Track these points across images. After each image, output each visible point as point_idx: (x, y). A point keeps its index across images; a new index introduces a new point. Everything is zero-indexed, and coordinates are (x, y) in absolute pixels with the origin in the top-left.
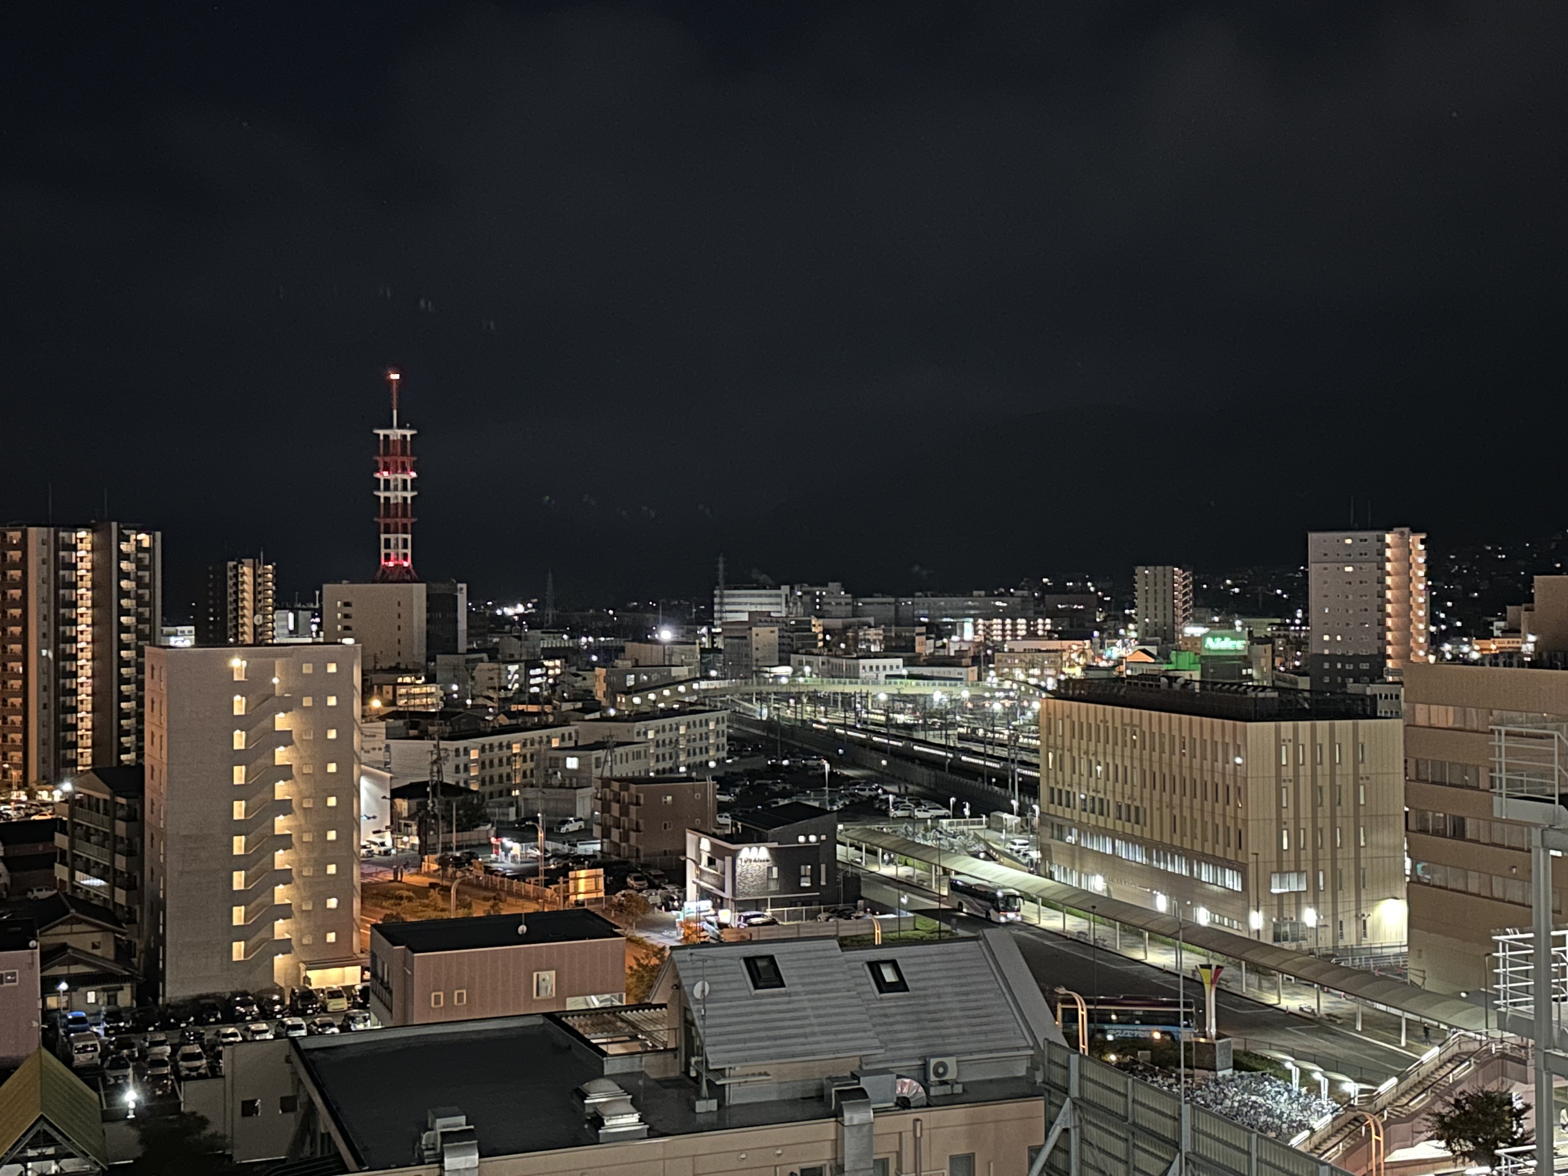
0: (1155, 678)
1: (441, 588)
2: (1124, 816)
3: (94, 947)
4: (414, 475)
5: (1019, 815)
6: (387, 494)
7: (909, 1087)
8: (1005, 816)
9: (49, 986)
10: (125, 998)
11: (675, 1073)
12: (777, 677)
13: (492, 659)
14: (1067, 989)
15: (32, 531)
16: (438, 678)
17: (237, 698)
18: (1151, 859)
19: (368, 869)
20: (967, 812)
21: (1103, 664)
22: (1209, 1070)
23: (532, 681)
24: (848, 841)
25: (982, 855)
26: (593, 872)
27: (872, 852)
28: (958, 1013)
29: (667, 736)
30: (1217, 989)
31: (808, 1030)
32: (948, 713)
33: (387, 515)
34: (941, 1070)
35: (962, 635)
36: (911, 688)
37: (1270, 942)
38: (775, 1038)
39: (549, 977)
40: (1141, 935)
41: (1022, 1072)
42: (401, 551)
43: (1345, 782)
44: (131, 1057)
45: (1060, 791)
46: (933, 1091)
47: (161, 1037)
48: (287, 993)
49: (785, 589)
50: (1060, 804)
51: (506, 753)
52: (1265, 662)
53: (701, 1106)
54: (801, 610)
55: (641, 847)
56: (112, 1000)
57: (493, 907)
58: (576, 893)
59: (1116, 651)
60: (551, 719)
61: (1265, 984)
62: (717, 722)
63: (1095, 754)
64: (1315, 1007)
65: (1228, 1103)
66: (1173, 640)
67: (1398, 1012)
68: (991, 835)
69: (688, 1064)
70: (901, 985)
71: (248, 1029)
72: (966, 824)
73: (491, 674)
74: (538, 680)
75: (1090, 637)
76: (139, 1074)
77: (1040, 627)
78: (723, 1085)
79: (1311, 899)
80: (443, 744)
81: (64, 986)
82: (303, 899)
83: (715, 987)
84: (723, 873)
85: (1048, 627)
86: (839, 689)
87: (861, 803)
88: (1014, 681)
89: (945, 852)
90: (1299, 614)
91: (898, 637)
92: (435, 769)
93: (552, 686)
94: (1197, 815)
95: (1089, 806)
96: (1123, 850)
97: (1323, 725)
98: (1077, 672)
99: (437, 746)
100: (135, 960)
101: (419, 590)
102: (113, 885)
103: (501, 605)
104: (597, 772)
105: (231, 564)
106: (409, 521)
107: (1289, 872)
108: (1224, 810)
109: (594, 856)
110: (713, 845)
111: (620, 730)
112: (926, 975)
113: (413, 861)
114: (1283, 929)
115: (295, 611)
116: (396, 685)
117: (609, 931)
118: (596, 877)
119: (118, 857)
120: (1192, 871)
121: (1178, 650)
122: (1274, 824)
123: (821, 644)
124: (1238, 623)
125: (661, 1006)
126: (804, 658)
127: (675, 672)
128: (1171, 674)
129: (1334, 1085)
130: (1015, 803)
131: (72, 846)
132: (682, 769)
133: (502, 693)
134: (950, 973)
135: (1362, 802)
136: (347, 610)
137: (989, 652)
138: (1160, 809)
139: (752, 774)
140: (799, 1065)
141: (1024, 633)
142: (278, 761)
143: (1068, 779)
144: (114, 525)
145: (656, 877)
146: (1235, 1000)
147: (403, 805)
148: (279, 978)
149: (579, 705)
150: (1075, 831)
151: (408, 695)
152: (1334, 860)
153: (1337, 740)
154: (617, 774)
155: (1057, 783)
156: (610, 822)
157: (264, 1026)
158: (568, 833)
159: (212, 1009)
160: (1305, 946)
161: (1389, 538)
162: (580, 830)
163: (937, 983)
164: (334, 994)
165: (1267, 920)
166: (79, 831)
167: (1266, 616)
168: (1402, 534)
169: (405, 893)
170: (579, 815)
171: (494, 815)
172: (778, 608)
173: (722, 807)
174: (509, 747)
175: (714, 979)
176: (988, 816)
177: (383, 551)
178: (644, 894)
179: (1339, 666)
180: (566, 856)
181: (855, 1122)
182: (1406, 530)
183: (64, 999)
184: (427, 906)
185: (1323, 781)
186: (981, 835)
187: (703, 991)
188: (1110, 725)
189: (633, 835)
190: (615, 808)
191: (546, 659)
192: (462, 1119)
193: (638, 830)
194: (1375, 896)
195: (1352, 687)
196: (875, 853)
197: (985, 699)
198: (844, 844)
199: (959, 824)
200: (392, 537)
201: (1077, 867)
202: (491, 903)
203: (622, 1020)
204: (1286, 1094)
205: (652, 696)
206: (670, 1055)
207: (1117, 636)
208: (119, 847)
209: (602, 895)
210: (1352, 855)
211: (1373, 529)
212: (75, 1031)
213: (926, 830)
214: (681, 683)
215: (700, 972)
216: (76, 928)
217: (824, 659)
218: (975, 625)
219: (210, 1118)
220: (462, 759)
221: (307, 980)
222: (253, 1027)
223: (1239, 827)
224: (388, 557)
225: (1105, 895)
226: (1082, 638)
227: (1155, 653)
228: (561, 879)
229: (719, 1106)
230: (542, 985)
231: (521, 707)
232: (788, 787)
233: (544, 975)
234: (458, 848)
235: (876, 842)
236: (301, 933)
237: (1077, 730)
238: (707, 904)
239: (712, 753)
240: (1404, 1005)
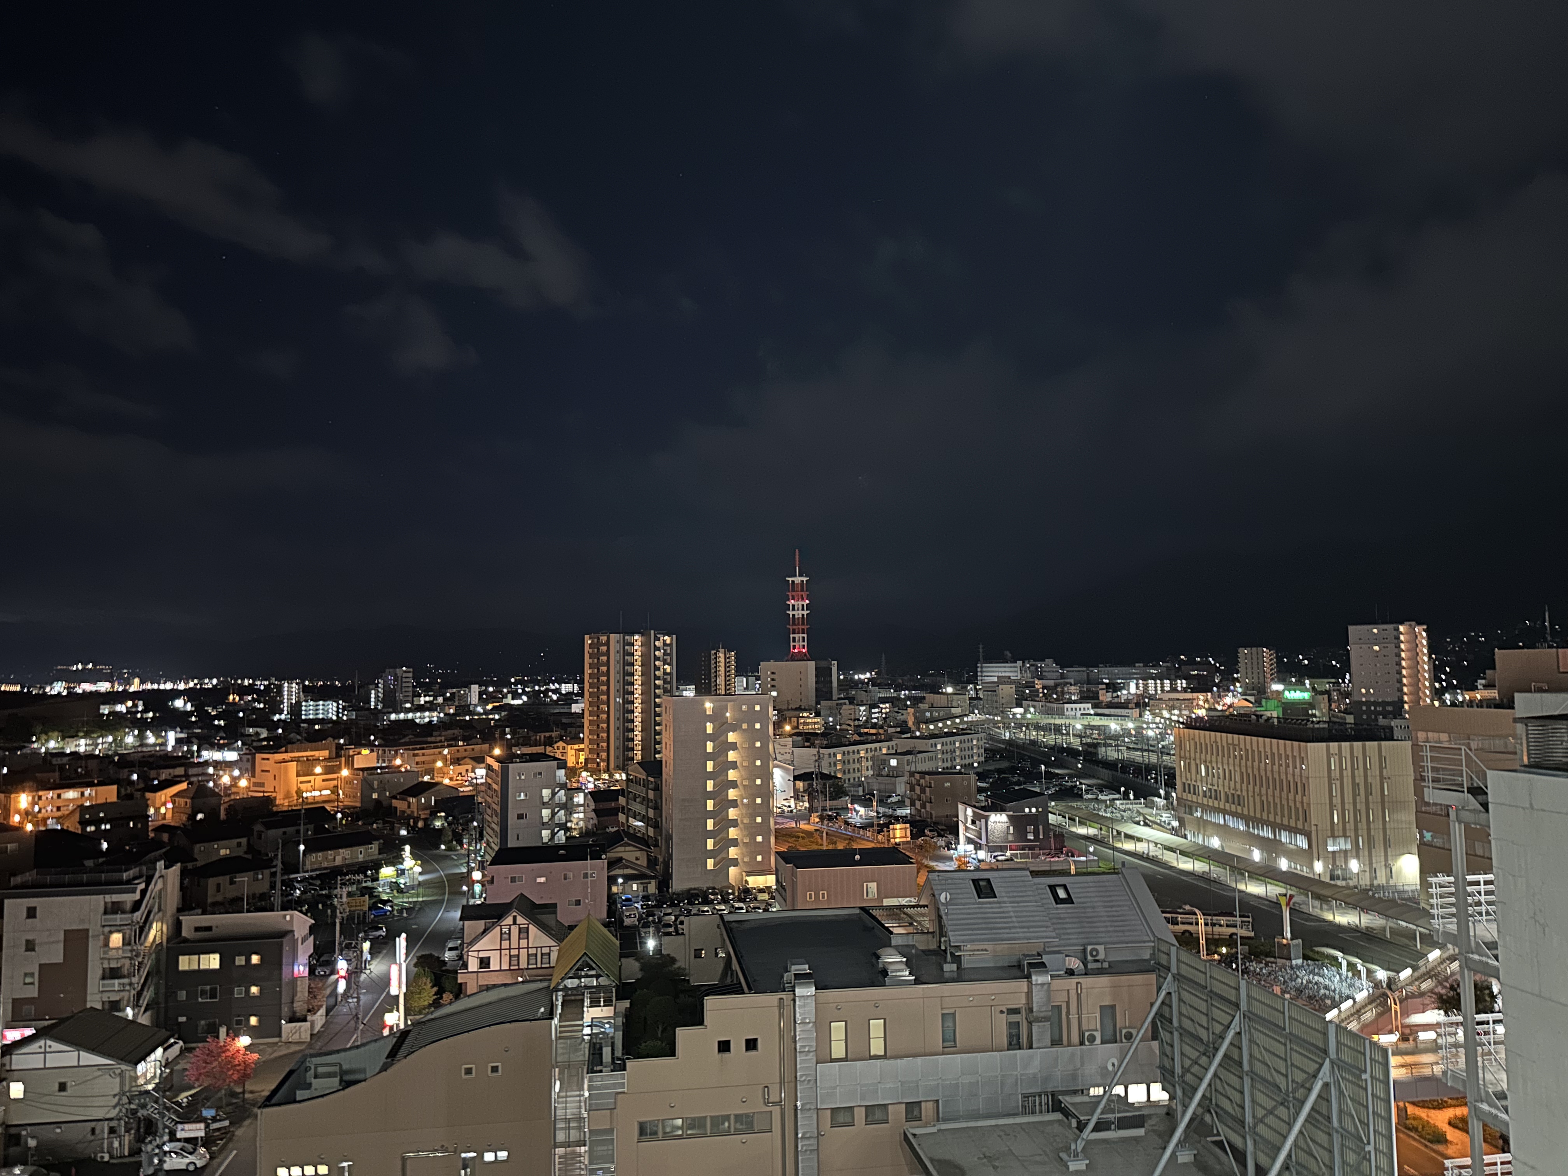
0: (1247, 715)
1: (823, 664)
2: (1230, 800)
3: (637, 859)
4: (807, 602)
5: (1165, 799)
6: (794, 613)
7: (1074, 963)
8: (1156, 799)
9: (612, 880)
10: (652, 888)
11: (933, 946)
12: (1014, 714)
13: (851, 703)
14: (1191, 906)
15: (612, 636)
16: (822, 714)
17: (708, 724)
18: (1249, 827)
19: (780, 820)
20: (1132, 797)
21: (1220, 708)
22: (1287, 959)
23: (873, 716)
24: (1057, 812)
25: (1142, 823)
26: (903, 826)
27: (1072, 819)
28: (1106, 919)
29: (949, 747)
30: (1291, 909)
31: (1011, 925)
32: (1121, 736)
33: (794, 624)
34: (1094, 953)
35: (1128, 690)
36: (1097, 721)
37: (1327, 880)
38: (991, 929)
39: (873, 886)
40: (1243, 875)
41: (1147, 957)
42: (802, 644)
43: (1375, 782)
44: (654, 922)
45: (1189, 785)
46: (1090, 966)
47: (669, 911)
48: (736, 888)
49: (1020, 663)
50: (1190, 792)
51: (856, 756)
52: (1324, 706)
53: (947, 967)
54: (1029, 675)
55: (933, 812)
56: (645, 889)
57: (848, 844)
58: (895, 838)
59: (1228, 700)
60: (883, 737)
61: (1325, 906)
62: (978, 740)
63: (1211, 762)
64: (1357, 922)
65: (1299, 980)
66: (1265, 693)
67: (1415, 927)
68: (1147, 811)
69: (940, 942)
70: (1069, 900)
71: (715, 908)
72: (1132, 804)
73: (850, 712)
74: (877, 715)
75: (1211, 691)
76: (658, 930)
77: (1179, 685)
78: (960, 956)
79: (1354, 853)
80: (822, 751)
81: (620, 881)
82: (744, 836)
83: (953, 896)
84: (980, 829)
85: (1184, 685)
86: (1052, 721)
87: (1066, 789)
88: (1162, 717)
89: (1117, 820)
90: (1348, 676)
91: (1088, 690)
92: (817, 764)
93: (884, 719)
94: (1277, 800)
95: (1208, 794)
96: (1232, 822)
97: (1358, 745)
98: (1202, 713)
99: (818, 752)
100: (658, 867)
101: (812, 664)
102: (648, 825)
103: (858, 673)
104: (907, 768)
105: (713, 652)
106: (806, 627)
107: (1339, 837)
108: (1295, 797)
109: (906, 817)
110: (974, 812)
111: (921, 745)
112: (1084, 895)
113: (805, 816)
114: (1336, 873)
115: (747, 677)
116: (798, 717)
117: (906, 860)
118: (906, 828)
119: (650, 810)
120: (1275, 836)
121: (1267, 698)
122: (1328, 807)
123: (1041, 695)
124: (1307, 682)
125: (924, 906)
126: (1031, 703)
127: (953, 710)
128: (1258, 713)
129: (1369, 972)
130: (1162, 792)
131: (627, 803)
132: (958, 767)
133: (856, 723)
134: (1101, 894)
135: (1386, 793)
136: (773, 676)
137: (1147, 700)
138: (1254, 797)
139: (1000, 771)
140: (1006, 946)
141: (1169, 689)
142: (730, 759)
143: (1194, 778)
144: (652, 632)
145: (942, 830)
146: (1306, 916)
147: (800, 784)
148: (732, 879)
149: (899, 729)
150: (1199, 809)
151: (805, 724)
152: (1369, 829)
153: (1368, 754)
154: (919, 769)
155: (1187, 780)
156: (915, 797)
157: (723, 907)
158: (892, 803)
159: (696, 896)
160: (1351, 883)
161: (1402, 628)
162: (899, 801)
163: (1093, 899)
164: (761, 891)
165: (1325, 866)
166: (631, 796)
167: (1326, 677)
168: (1410, 625)
169: (801, 835)
170: (898, 793)
171: (850, 791)
172: (1015, 674)
173: (980, 790)
174: (858, 752)
175: (952, 891)
176: (1145, 799)
177: (792, 644)
178: (935, 840)
179: (1373, 708)
180: (890, 816)
181: (1039, 982)
182: (1413, 623)
183: (621, 888)
184: (812, 842)
185: (1360, 780)
186: (1141, 811)
187: (946, 898)
188: (1219, 744)
189: (928, 805)
190: (917, 788)
191: (882, 703)
192: (807, 966)
193: (931, 802)
194: (1398, 853)
195: (1382, 721)
196: (1074, 820)
197: (1143, 728)
198: (1054, 814)
199: (1127, 804)
200: (796, 636)
201: (1202, 831)
202: (847, 842)
203: (904, 913)
204: (1338, 976)
205: (940, 725)
206: (930, 936)
207: (1229, 690)
208: (650, 804)
209: (909, 839)
210: (1381, 826)
211: (1391, 623)
212: (625, 906)
213: (1107, 807)
214: (957, 717)
215: (944, 887)
216: (628, 848)
217: (1043, 703)
218: (1137, 684)
219: (677, 958)
220: (832, 760)
221: (746, 882)
222: (717, 907)
223: (1305, 807)
224: (794, 647)
225: (1220, 849)
226: (1206, 691)
227: (1253, 701)
228: (885, 829)
229: (958, 968)
230: (869, 890)
231: (866, 730)
232: (1021, 779)
233: (870, 884)
234: (831, 810)
235: (1074, 813)
236: (744, 855)
237: (1200, 747)
238: (971, 847)
239: (975, 758)
240: (1418, 923)
